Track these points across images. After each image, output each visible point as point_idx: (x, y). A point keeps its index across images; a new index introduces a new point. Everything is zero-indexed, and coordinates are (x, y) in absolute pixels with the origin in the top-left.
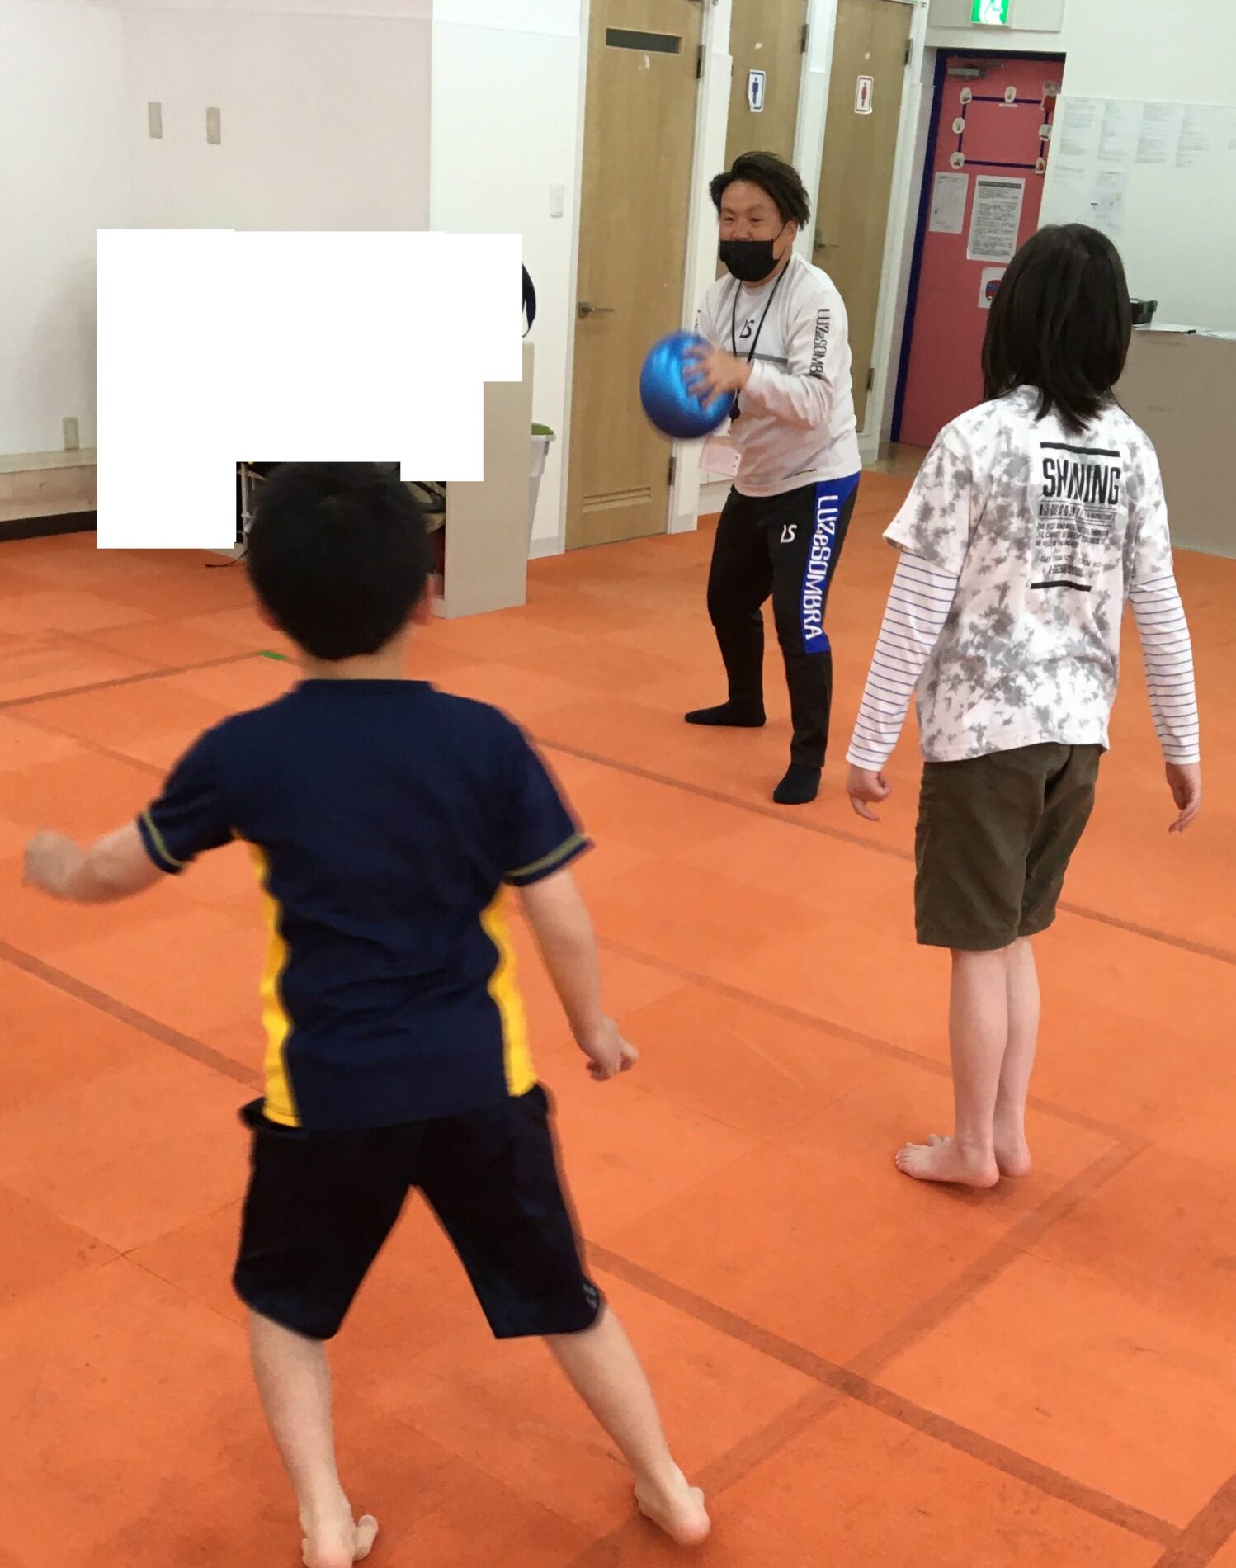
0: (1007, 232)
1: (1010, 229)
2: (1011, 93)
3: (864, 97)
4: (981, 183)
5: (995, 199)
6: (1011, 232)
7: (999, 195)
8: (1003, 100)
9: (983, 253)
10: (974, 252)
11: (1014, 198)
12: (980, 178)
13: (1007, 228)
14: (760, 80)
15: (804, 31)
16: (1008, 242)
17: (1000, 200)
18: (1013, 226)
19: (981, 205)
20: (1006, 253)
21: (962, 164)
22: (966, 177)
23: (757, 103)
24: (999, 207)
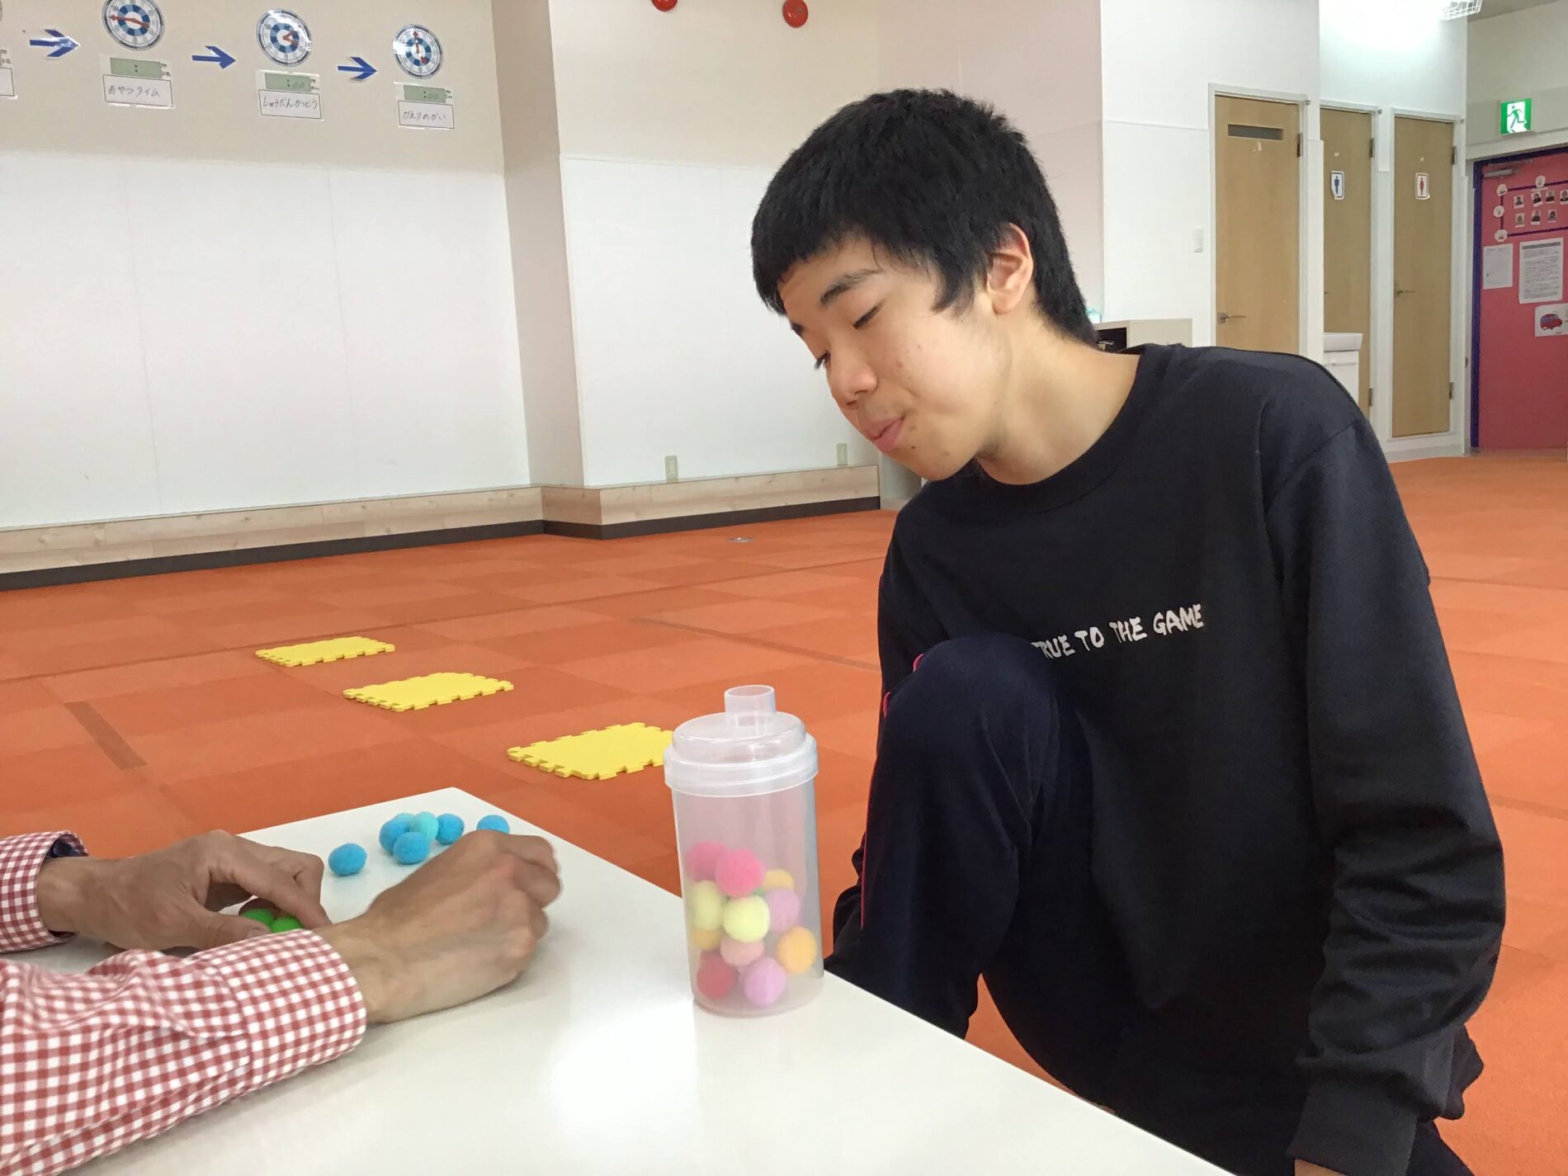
0: (1553, 278)
1: (1556, 275)
2: (1541, 180)
3: (1422, 188)
4: (1525, 248)
5: (1539, 256)
6: (1557, 277)
7: (1541, 253)
8: (1535, 187)
10: (1526, 298)
11: (1555, 253)
12: (1523, 244)
13: (1551, 276)
14: (1340, 177)
15: (1371, 143)
16: (1555, 285)
17: (1543, 256)
18: (1557, 273)
19: (1527, 262)
20: (1555, 293)
21: (1505, 237)
22: (1511, 247)
23: (1339, 194)
24: (1543, 262)
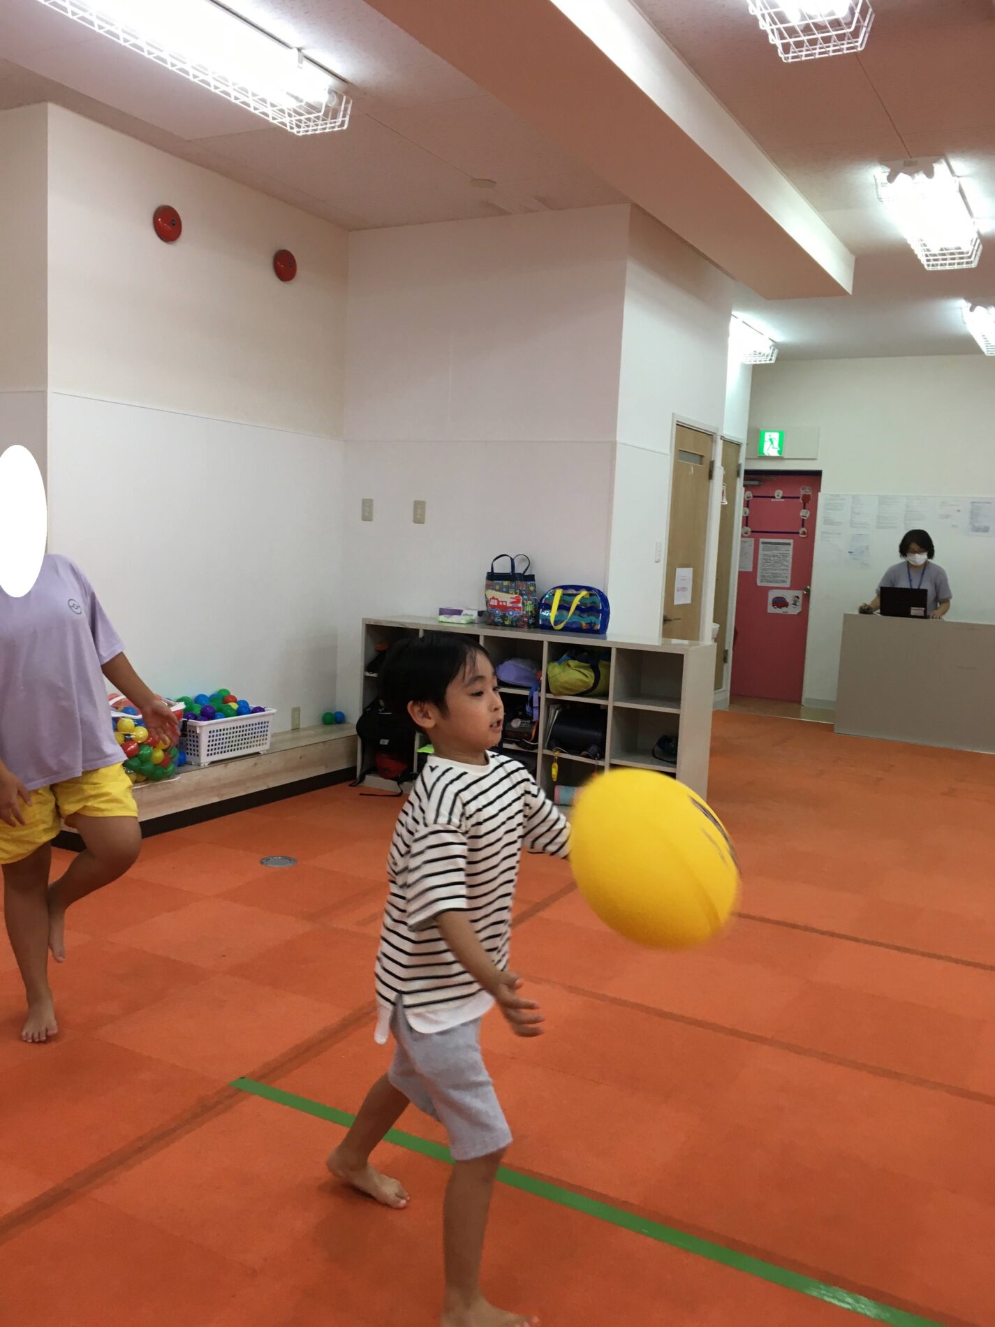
0: (783, 570)
1: (786, 568)
2: (779, 493)
4: (763, 543)
5: (774, 552)
6: (787, 570)
8: (774, 497)
9: (771, 582)
10: (762, 582)
11: (787, 550)
12: (762, 540)
13: (782, 568)
16: (785, 575)
17: (778, 552)
18: (787, 566)
19: (765, 555)
20: (784, 582)
21: (749, 534)
22: (753, 539)
24: (777, 556)
